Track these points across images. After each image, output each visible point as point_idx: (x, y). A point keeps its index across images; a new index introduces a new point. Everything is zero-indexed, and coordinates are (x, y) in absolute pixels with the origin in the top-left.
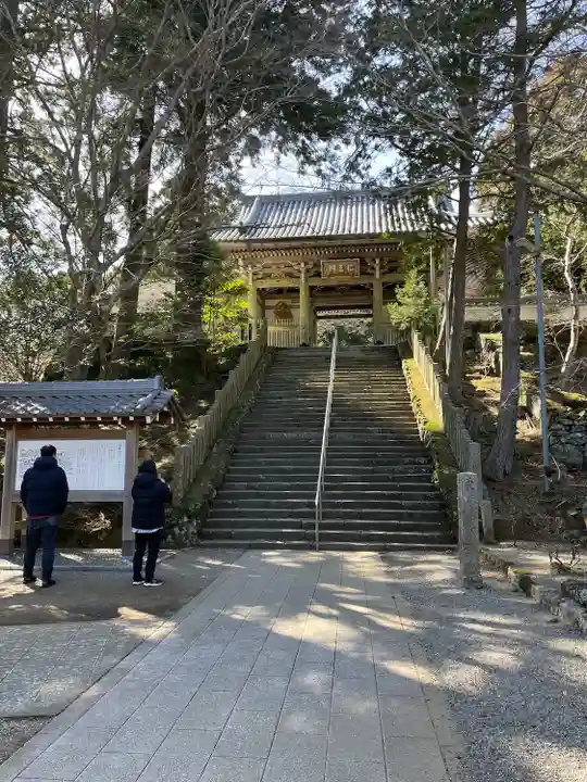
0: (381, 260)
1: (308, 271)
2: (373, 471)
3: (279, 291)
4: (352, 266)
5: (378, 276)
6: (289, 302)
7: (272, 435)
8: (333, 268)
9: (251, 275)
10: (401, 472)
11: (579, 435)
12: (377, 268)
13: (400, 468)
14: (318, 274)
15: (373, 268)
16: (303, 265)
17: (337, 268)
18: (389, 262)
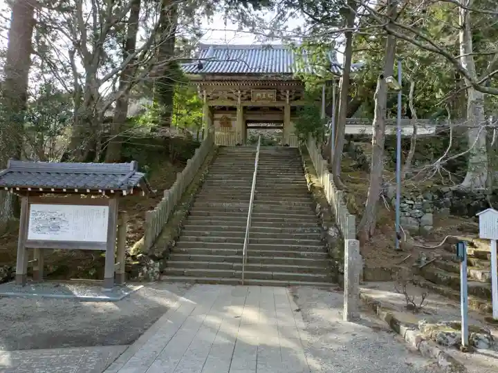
0: (290, 91)
1: (242, 96)
2: (281, 231)
3: (223, 109)
4: (271, 94)
5: (288, 102)
6: (229, 116)
7: (214, 204)
8: (259, 95)
9: (205, 97)
10: (301, 232)
11: (418, 211)
12: (288, 97)
13: (300, 229)
14: (249, 99)
15: (285, 97)
16: (239, 92)
17: (262, 95)
18: (296, 92)
